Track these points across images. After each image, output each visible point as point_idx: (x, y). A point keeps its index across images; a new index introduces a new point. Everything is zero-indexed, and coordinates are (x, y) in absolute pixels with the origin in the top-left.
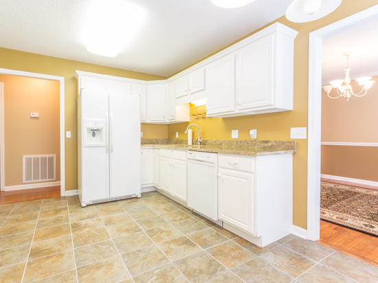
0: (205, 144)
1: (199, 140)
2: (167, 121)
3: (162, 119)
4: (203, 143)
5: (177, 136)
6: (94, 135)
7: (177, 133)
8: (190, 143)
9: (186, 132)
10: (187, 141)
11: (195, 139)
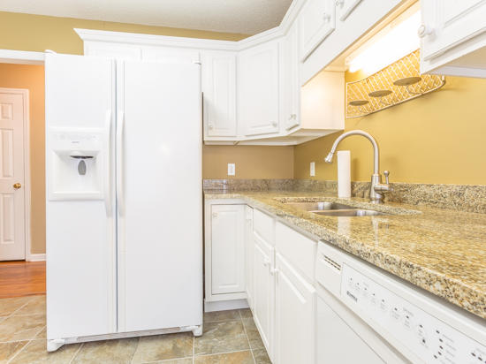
0: (401, 201)
1: (376, 184)
2: (284, 133)
3: (271, 129)
4: (393, 196)
5: (313, 172)
6: (82, 169)
7: (313, 165)
8: (343, 193)
9: (329, 158)
10: (335, 185)
11: (363, 181)
